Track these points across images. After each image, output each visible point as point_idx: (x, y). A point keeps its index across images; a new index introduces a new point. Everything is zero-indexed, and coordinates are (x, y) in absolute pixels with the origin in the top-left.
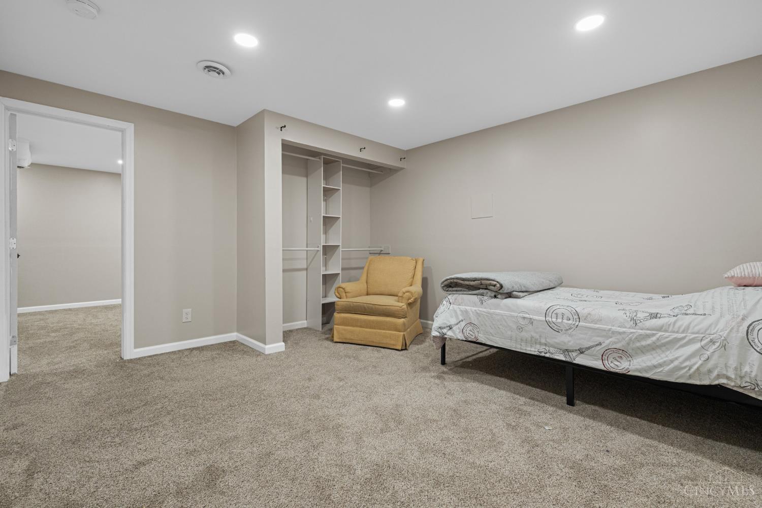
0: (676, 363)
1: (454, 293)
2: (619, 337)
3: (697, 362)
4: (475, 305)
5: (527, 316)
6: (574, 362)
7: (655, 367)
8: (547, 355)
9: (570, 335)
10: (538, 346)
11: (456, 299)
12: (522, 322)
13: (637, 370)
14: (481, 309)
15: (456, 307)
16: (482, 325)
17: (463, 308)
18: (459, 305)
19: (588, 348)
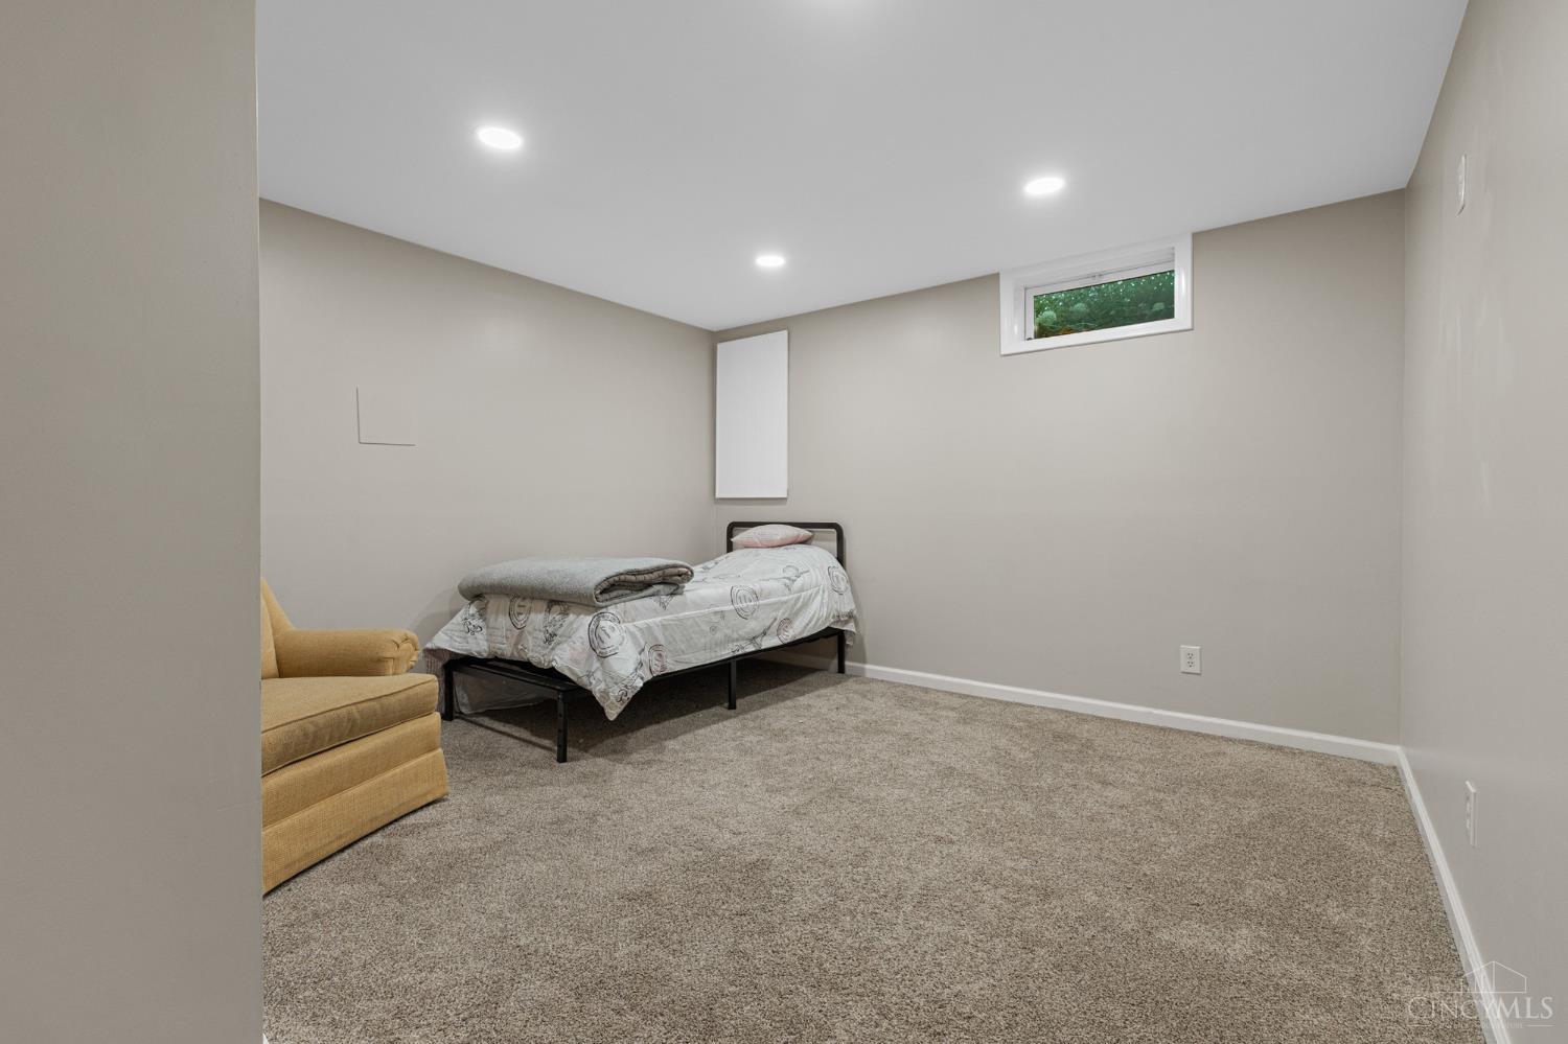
0: (817, 615)
1: (616, 601)
2: (785, 606)
3: (825, 611)
4: (656, 613)
5: (717, 609)
6: (763, 647)
7: (805, 627)
8: (740, 652)
9: (756, 619)
10: (731, 646)
11: (625, 612)
12: (715, 619)
13: (800, 634)
14: (666, 617)
15: (630, 625)
16: (670, 643)
17: (640, 623)
18: (634, 620)
19: (769, 627)
